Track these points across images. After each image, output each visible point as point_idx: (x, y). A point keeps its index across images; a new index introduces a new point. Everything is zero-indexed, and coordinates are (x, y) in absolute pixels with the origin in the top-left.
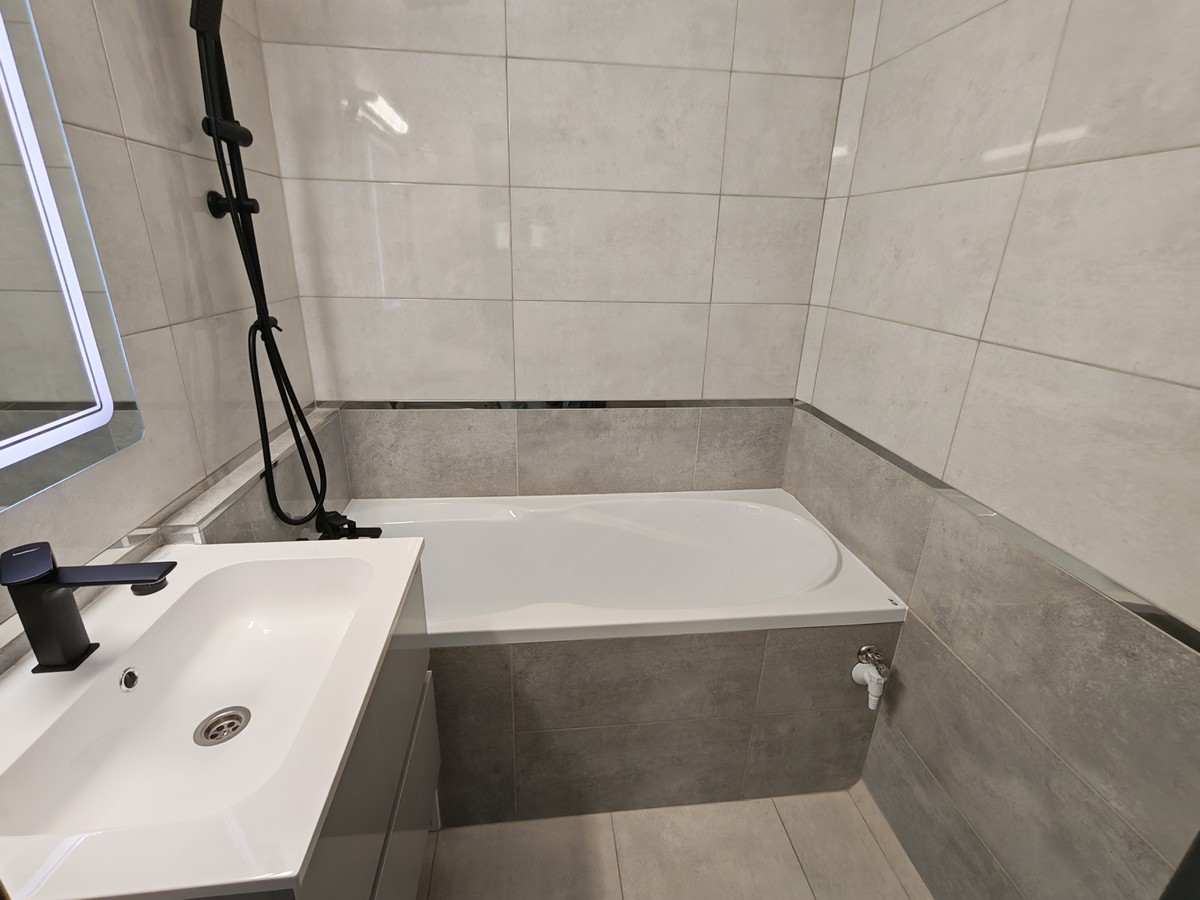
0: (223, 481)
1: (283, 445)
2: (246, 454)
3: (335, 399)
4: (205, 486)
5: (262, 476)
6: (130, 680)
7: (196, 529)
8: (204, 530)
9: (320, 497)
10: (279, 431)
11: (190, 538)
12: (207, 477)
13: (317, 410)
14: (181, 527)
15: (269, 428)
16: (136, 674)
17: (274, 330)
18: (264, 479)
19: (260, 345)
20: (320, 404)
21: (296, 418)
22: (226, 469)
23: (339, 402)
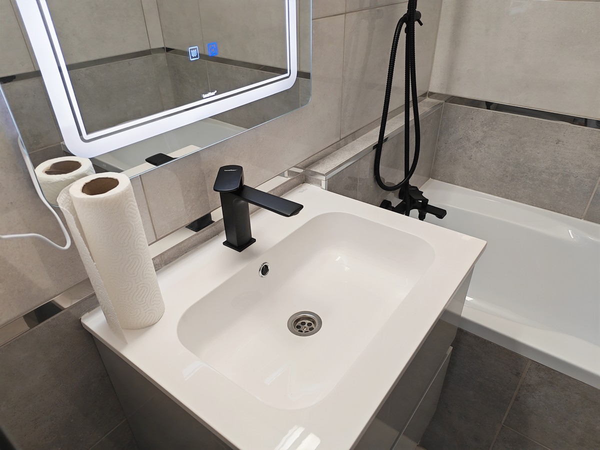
0: (349, 145)
1: (395, 125)
2: (369, 127)
3: (444, 92)
4: (337, 146)
5: (374, 147)
6: (265, 270)
7: (324, 178)
8: (328, 179)
9: (408, 173)
10: (397, 112)
11: (319, 183)
12: (341, 140)
13: (428, 99)
14: (316, 173)
15: (390, 109)
16: (269, 268)
17: (416, 23)
18: (375, 149)
19: (403, 35)
20: (431, 94)
21: (411, 104)
22: (354, 136)
23: (446, 95)
